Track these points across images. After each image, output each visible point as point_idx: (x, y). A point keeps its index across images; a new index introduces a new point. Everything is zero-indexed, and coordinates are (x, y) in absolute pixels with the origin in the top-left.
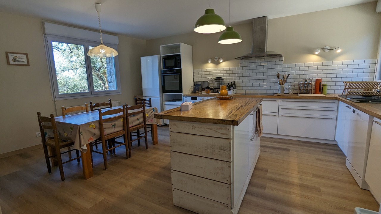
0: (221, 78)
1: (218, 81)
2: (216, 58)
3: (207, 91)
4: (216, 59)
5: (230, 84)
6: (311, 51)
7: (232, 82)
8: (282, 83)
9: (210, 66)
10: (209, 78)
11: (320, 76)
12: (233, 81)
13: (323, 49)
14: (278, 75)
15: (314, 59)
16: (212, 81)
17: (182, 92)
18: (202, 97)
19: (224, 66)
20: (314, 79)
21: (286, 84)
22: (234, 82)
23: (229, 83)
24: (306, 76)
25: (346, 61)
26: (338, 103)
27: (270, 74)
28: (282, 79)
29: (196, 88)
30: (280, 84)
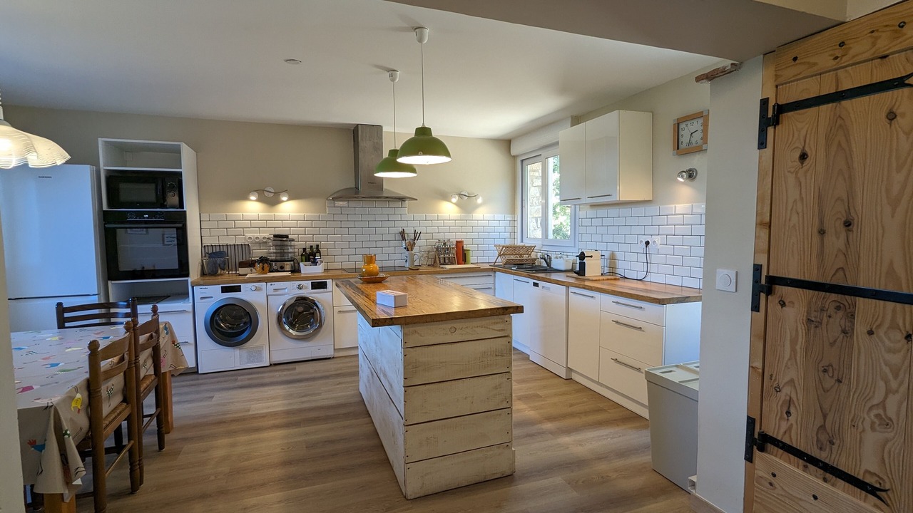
0: (287, 237)
1: (279, 243)
2: (268, 189)
3: (263, 269)
4: (270, 192)
5: (308, 251)
6: (445, 197)
7: (311, 247)
8: (410, 247)
9: (252, 208)
10: (249, 235)
11: (459, 237)
12: (314, 244)
13: (460, 195)
14: (403, 233)
15: (448, 209)
16: (262, 243)
17: (187, 275)
18: (255, 284)
19: (289, 209)
20: (454, 241)
21: (416, 249)
22: (318, 246)
23: (304, 249)
24: (441, 236)
25: (488, 216)
26: (495, 276)
27: (385, 231)
28: (408, 241)
29: (218, 262)
30: (408, 250)
